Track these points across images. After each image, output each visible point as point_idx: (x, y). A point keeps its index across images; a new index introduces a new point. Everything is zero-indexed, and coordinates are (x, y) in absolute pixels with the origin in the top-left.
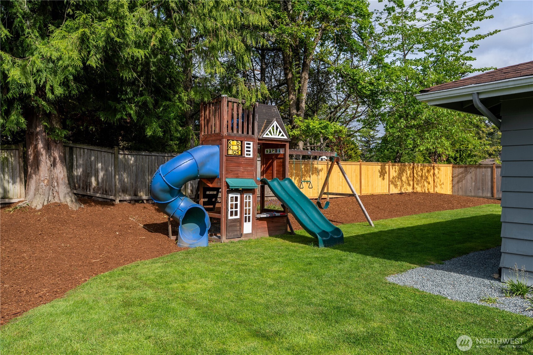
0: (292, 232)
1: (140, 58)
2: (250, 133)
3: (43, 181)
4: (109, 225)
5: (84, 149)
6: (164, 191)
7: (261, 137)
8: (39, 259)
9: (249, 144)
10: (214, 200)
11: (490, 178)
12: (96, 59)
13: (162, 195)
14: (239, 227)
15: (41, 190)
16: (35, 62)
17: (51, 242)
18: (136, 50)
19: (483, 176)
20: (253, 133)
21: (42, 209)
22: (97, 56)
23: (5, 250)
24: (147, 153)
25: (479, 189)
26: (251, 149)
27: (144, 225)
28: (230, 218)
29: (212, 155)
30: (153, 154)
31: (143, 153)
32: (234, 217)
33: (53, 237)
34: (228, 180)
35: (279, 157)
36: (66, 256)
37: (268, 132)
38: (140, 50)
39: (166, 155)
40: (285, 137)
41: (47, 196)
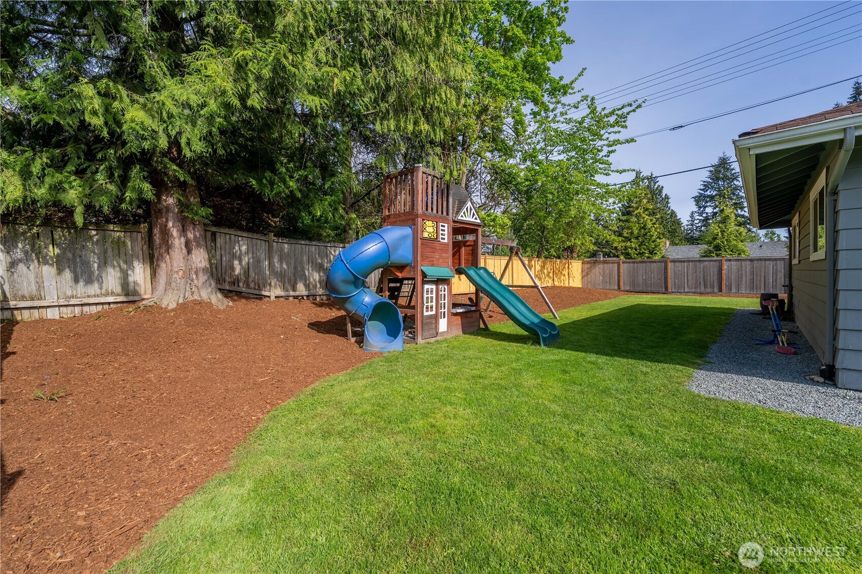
0: (487, 329)
1: (314, 108)
2: (445, 213)
3: (177, 272)
4: (268, 327)
5: (230, 234)
6: (346, 282)
7: (456, 219)
8: (174, 381)
9: (444, 226)
10: (396, 293)
11: (616, 272)
12: (259, 98)
13: (342, 287)
14: (434, 325)
15: (174, 284)
16: (164, 104)
17: (191, 353)
18: (311, 97)
19: (610, 270)
20: (448, 214)
21: (176, 308)
22: (260, 93)
23: (119, 369)
24: (308, 242)
25: (607, 283)
26: (446, 233)
27: (309, 324)
28: (426, 314)
29: (404, 238)
30: (314, 243)
31: (303, 242)
32: (430, 313)
33: (193, 345)
34: (423, 268)
35: (468, 243)
36: (217, 374)
37: (462, 214)
38: (315, 98)
39: (329, 245)
40: (478, 221)
41: (183, 292)
